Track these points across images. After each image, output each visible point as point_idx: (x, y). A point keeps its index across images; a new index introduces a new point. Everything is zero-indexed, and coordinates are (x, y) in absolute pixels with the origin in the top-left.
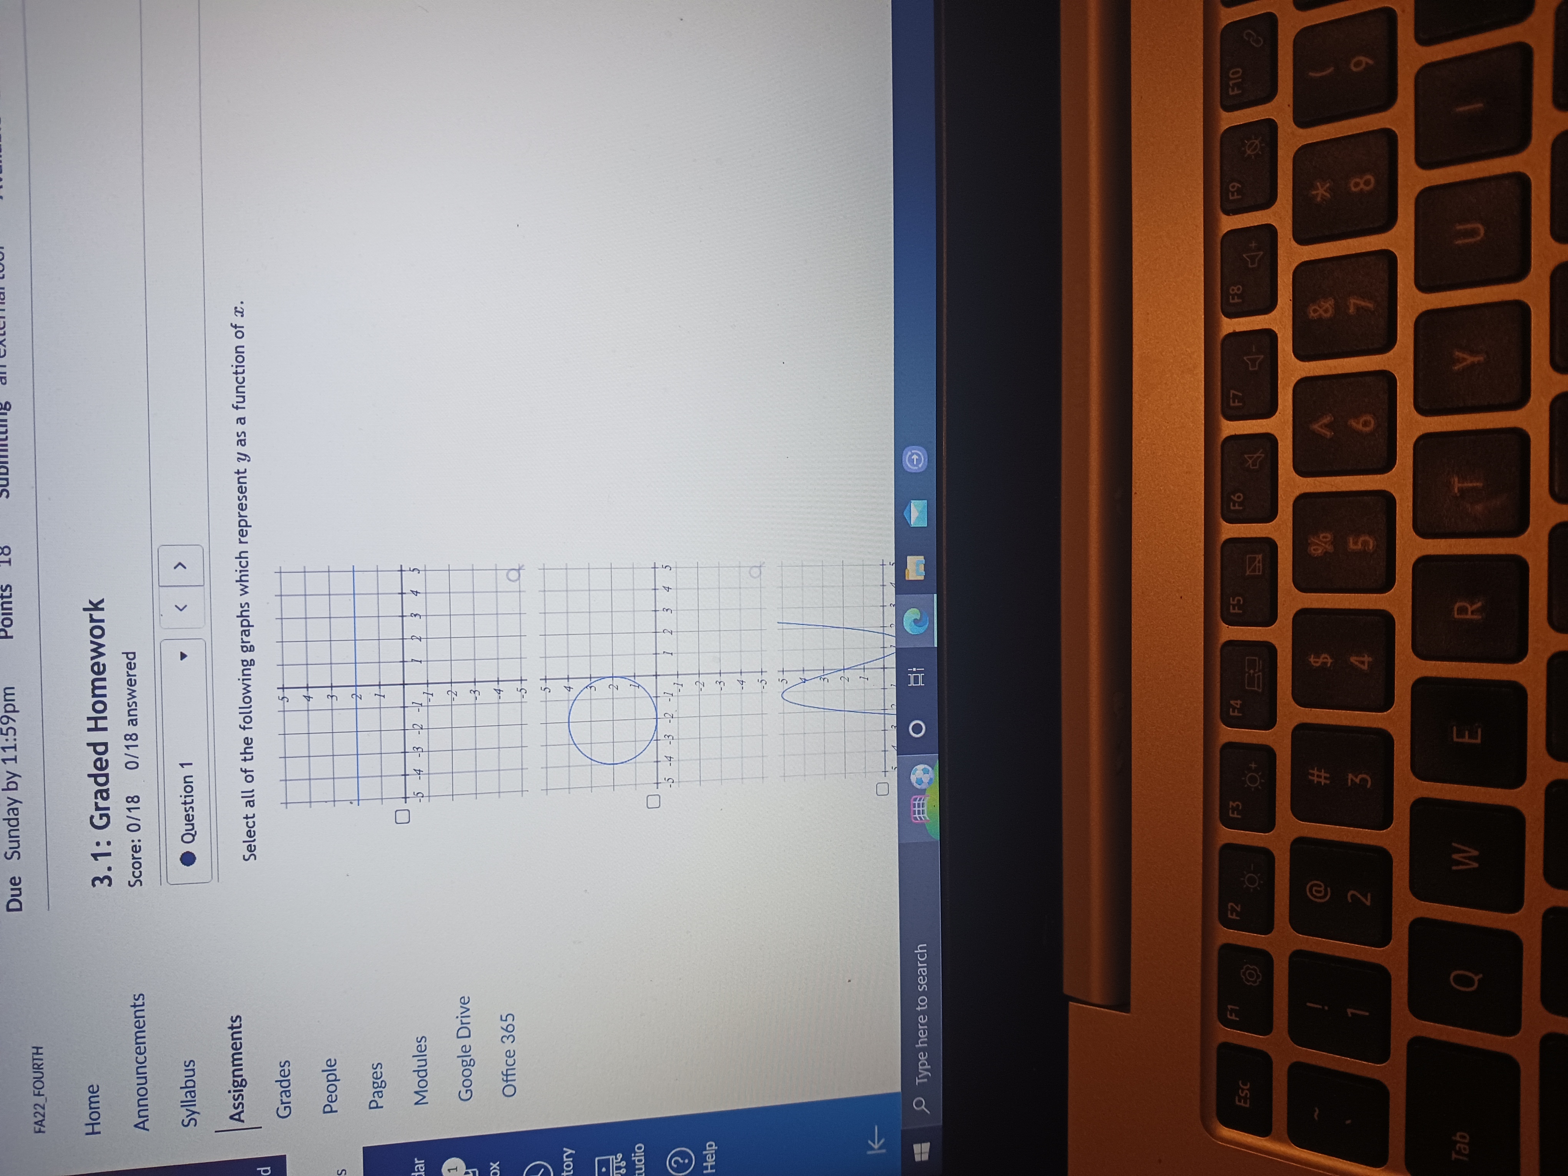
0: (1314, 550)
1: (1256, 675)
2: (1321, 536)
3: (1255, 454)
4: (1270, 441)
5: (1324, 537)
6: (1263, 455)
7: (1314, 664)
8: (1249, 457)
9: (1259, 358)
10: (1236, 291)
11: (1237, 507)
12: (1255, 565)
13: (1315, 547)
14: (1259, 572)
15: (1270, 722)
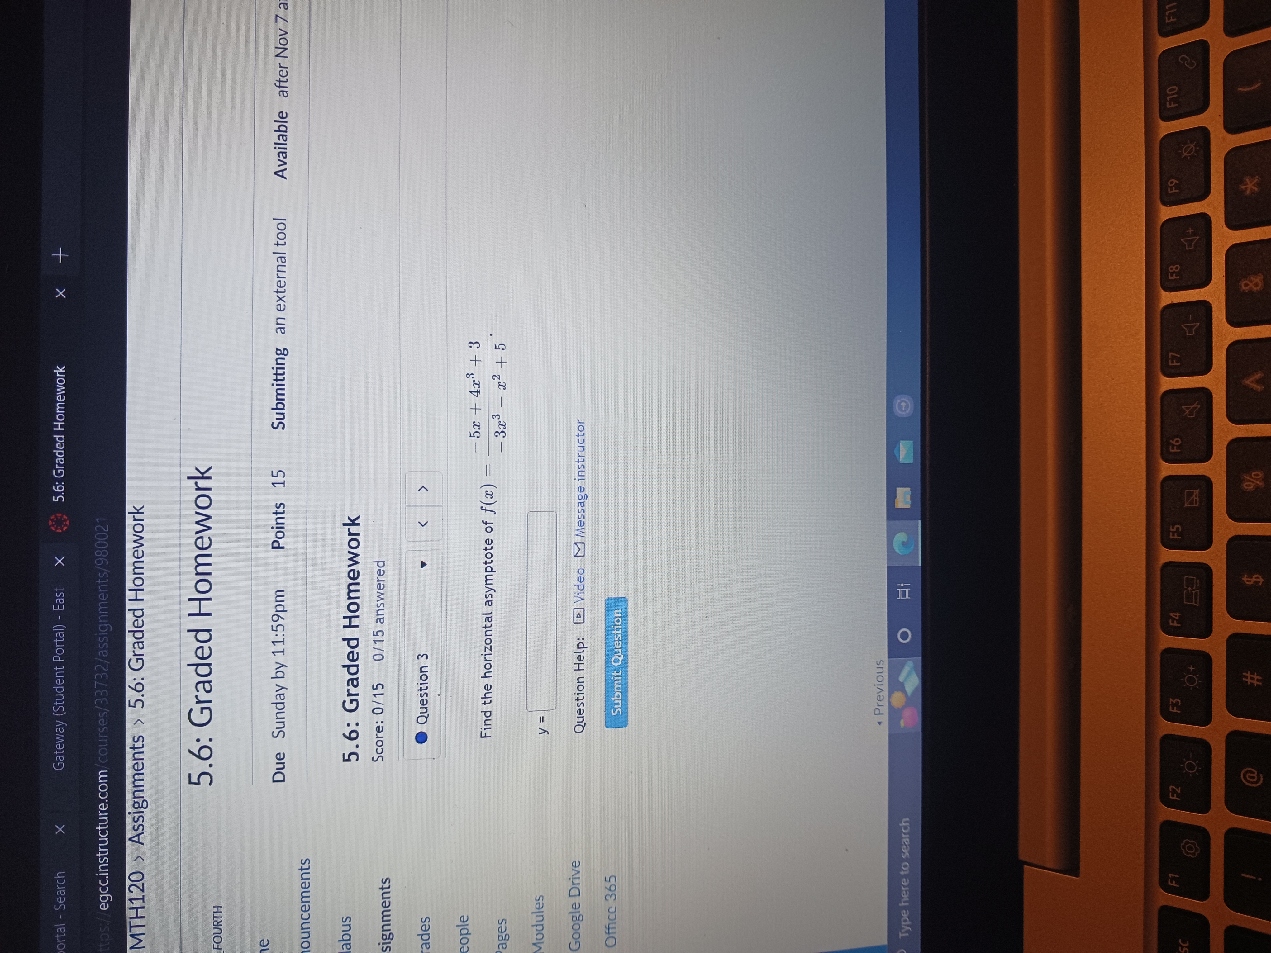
0: (1247, 485)
1: (1194, 592)
2: (1254, 473)
3: (1192, 405)
4: (1204, 394)
5: (1255, 475)
6: (1199, 406)
7: (1247, 583)
8: (1185, 408)
9: (1195, 325)
10: (1174, 269)
11: (1175, 450)
12: (1193, 498)
13: (1247, 483)
14: (1196, 504)
15: (1206, 632)
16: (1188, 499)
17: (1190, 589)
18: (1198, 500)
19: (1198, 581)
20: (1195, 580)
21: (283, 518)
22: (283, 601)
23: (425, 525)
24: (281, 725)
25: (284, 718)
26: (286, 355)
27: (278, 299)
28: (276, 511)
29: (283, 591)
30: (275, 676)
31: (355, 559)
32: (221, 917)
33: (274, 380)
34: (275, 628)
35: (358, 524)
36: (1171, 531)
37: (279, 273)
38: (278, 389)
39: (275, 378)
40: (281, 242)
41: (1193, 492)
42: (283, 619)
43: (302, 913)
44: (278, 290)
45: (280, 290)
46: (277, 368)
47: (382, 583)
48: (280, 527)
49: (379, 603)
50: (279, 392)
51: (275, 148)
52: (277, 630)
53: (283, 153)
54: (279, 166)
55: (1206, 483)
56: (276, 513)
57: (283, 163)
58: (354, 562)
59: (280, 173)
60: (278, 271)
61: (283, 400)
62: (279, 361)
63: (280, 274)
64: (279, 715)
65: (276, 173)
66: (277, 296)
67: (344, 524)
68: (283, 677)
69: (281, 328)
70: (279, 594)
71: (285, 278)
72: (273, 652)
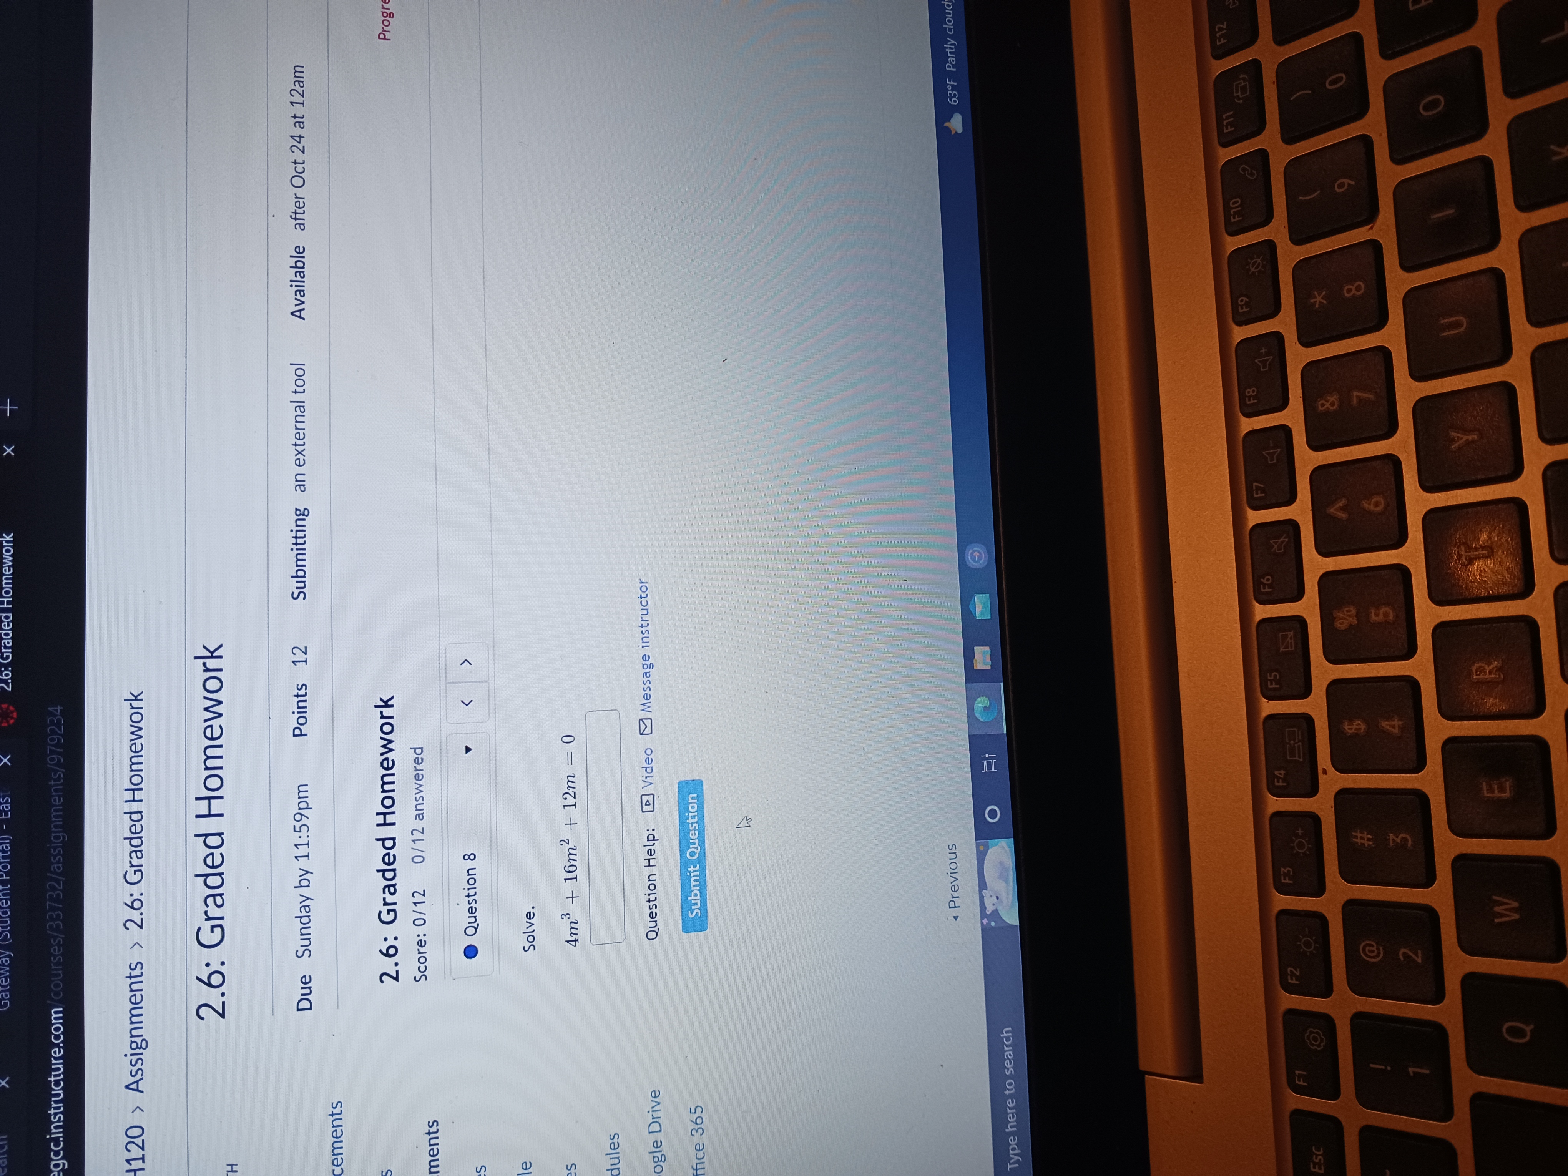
0: (1340, 623)
1: (1296, 746)
2: (1346, 609)
3: (1280, 539)
4: (1293, 527)
5: (1348, 611)
6: (1288, 540)
7: (1349, 731)
8: (1274, 542)
9: (1278, 451)
10: (1252, 393)
11: (1267, 589)
12: (1288, 642)
14: (1292, 648)
15: (1313, 790)
16: (1283, 644)
17: (1292, 742)
18: (1294, 643)
19: (1300, 732)
20: (1297, 731)
23: (469, 704)
36: (1270, 680)
38: (297, 555)
41: (1288, 634)
42: (307, 818)
55: (1300, 624)
58: (387, 750)
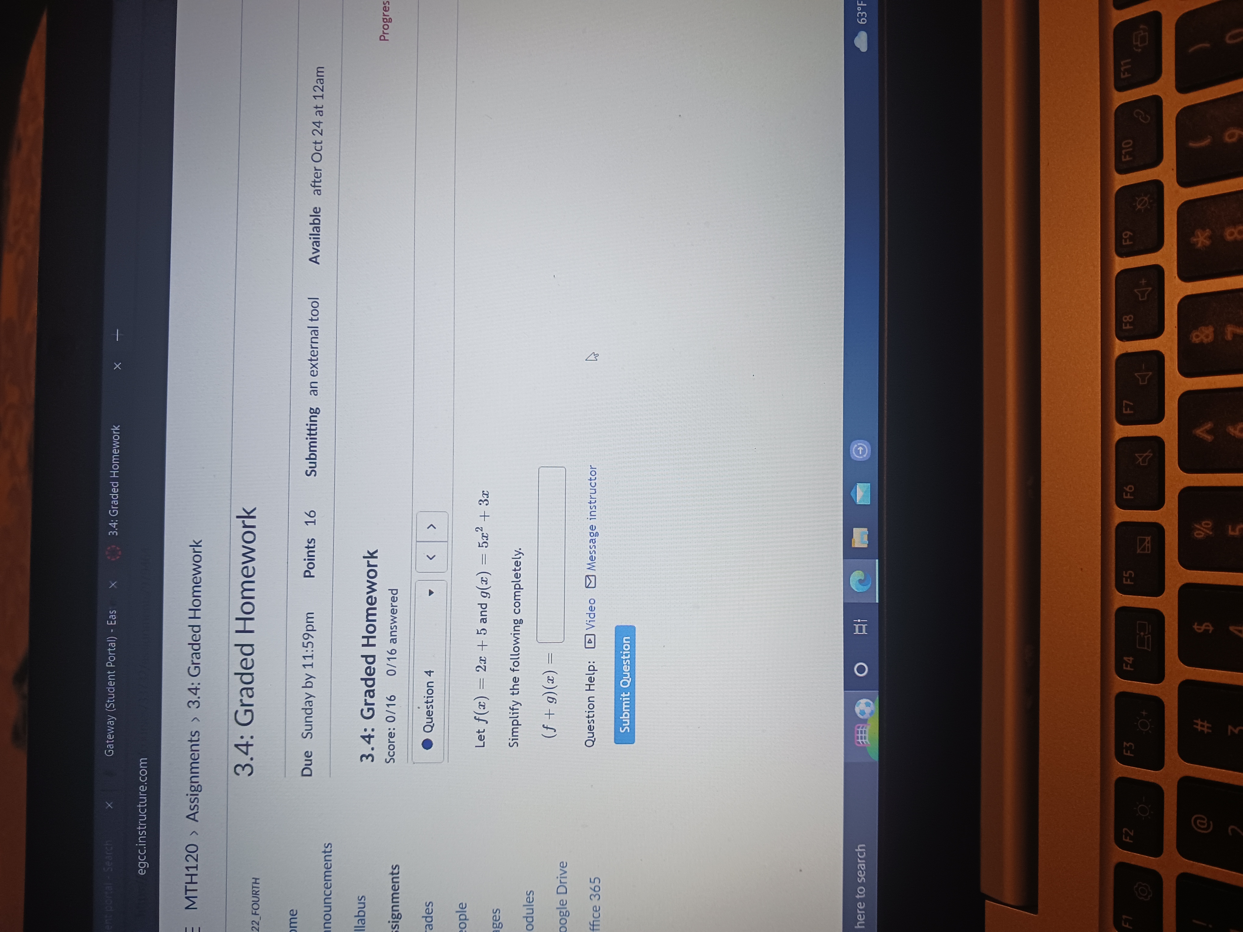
0: (1197, 534)
1: (1146, 637)
2: (1204, 522)
3: (1144, 453)
4: (1158, 443)
5: (1205, 524)
6: (1152, 454)
7: (1197, 631)
8: (1138, 456)
9: (1148, 374)
10: (1128, 319)
11: (1129, 497)
12: (1145, 545)
13: (1197, 532)
14: (1148, 550)
15: (1158, 676)
16: (1140, 547)
17: (1142, 634)
18: (1150, 547)
19: (1150, 626)
20: (1147, 625)
21: (314, 551)
22: (313, 622)
23: (433, 557)
24: (309, 728)
25: (311, 722)
26: (318, 414)
27: (312, 366)
28: (308, 545)
29: (313, 613)
30: (305, 685)
31: (373, 587)
32: (258, 888)
33: (308, 434)
34: (305, 645)
35: (376, 557)
36: (1125, 577)
37: (312, 344)
38: (311, 442)
39: (309, 433)
40: (314, 318)
41: (1145, 539)
42: (313, 637)
43: (325, 889)
44: (313, 359)
45: (313, 358)
46: (311, 425)
47: (395, 608)
48: (311, 559)
49: (393, 625)
50: (312, 444)
51: (310, 238)
52: (307, 647)
53: (317, 243)
54: (313, 253)
55: (1157, 530)
56: (308, 547)
57: (315, 251)
58: (371, 590)
59: (314, 260)
60: (312, 342)
61: (315, 451)
62: (313, 419)
63: (314, 345)
64: (308, 719)
65: (310, 260)
66: (311, 364)
67: (364, 557)
68: (311, 687)
69: (314, 391)
70: (309, 616)
71: (317, 348)
72: (304, 666)
